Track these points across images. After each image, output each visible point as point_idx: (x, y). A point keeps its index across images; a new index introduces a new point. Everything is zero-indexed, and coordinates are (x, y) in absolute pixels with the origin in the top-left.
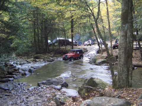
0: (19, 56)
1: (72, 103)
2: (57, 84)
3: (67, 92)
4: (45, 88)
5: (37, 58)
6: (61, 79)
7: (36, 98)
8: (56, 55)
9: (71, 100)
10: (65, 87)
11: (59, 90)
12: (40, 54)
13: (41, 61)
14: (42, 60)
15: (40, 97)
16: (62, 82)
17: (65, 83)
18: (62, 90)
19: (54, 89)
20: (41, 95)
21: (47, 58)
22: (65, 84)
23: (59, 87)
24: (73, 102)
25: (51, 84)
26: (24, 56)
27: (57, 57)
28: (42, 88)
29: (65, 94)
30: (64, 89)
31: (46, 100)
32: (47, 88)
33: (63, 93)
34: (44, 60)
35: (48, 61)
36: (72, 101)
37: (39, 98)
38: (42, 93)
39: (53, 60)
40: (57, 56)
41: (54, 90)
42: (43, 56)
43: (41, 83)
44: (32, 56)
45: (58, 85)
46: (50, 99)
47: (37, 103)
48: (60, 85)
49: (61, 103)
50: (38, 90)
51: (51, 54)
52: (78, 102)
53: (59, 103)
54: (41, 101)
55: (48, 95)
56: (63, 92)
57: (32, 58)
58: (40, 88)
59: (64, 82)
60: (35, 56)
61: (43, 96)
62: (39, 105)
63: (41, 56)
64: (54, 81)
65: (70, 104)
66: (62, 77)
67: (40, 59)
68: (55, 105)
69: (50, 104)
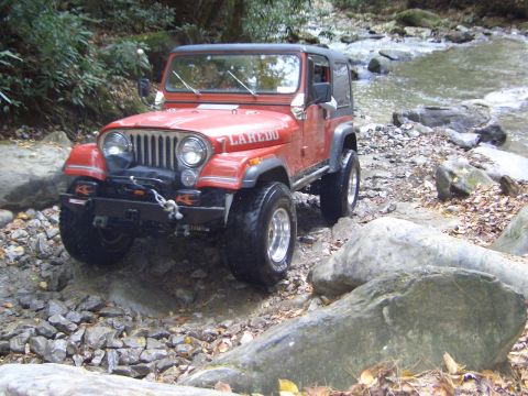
0: (343, 8)
1: (496, 197)
2: (466, 124)
3: (492, 159)
4: (417, 134)
5: (409, 21)
6: (482, 112)
7: (376, 162)
8: (484, 19)
9: (496, 188)
10: (494, 143)
11: (467, 149)
12: (425, 7)
13: (424, 34)
14: (427, 32)
15: (392, 162)
16: (483, 120)
17: (497, 128)
18: (476, 150)
19: (449, 142)
20: (395, 156)
21: (446, 25)
22: (494, 132)
23: (469, 138)
24: (500, 194)
25: (440, 124)
26: (363, 12)
27: (486, 27)
28: (405, 132)
29: (484, 165)
30: (485, 149)
31: (408, 174)
32: (426, 134)
33: (477, 163)
34: (435, 32)
35: (448, 38)
36: (500, 190)
37: (386, 164)
38: (399, 151)
39: (468, 38)
40: (490, 22)
41: (447, 147)
42: (435, 19)
43: (404, 115)
44: (391, 12)
45: (467, 131)
46: (422, 175)
47: (375, 177)
48: (476, 132)
49: (454, 188)
50: (390, 137)
51: (467, 14)
52: (519, 197)
53: (448, 189)
54: (389, 175)
55: (420, 160)
56: (478, 156)
57: (390, 20)
58: (398, 130)
59: (491, 123)
60: (405, 13)
61: (403, 159)
62: (378, 186)
63: (425, 16)
64: (455, 116)
65: (487, 201)
66: (488, 104)
67: (419, 29)
68: (436, 194)
69: (418, 191)
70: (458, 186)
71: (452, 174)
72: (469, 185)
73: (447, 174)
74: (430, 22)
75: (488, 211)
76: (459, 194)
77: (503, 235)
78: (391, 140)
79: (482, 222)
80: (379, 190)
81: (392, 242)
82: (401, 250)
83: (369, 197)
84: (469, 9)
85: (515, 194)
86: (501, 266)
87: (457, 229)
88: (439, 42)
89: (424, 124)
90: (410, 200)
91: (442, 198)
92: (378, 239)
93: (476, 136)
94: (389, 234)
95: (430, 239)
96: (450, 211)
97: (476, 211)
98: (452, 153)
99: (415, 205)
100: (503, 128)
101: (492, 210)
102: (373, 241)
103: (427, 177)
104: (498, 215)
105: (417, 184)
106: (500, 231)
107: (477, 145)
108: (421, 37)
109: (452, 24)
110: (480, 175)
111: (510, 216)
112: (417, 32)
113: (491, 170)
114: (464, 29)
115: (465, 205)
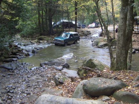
0: (23, 37)
1: (71, 83)
2: (59, 64)
3: (67, 72)
4: (47, 68)
5: (41, 39)
6: (63, 60)
7: (37, 77)
9: (70, 80)
10: (66, 68)
11: (60, 70)
12: (44, 35)
13: (45, 42)
14: (46, 41)
15: (42, 77)
16: (63, 63)
17: (67, 64)
18: (63, 71)
19: (55, 69)
20: (42, 75)
21: (50, 39)
22: (66, 65)
23: (60, 67)
24: (71, 82)
25: (52, 65)
26: (28, 38)
28: (44, 68)
29: (65, 74)
30: (65, 70)
31: (46, 80)
32: (49, 68)
33: (64, 74)
34: (48, 41)
35: (51, 43)
37: (40, 78)
38: (43, 73)
41: (55, 71)
42: (47, 38)
43: (43, 64)
44: (36, 37)
46: (50, 79)
47: (38, 82)
48: (62, 66)
49: (59, 82)
52: (76, 82)
54: (41, 80)
55: (49, 75)
57: (36, 39)
58: (42, 68)
59: (65, 63)
60: (39, 37)
61: (44, 76)
62: (39, 84)
63: (45, 38)
64: (56, 62)
65: (68, 84)
66: (64, 58)
68: (55, 84)
69: (50, 84)
70: (61, 81)
71: (59, 79)
72: (63, 81)
73: (57, 79)
74: (46, 39)
75: (69, 87)
76: (61, 83)
77: (74, 92)
78: (41, 71)
79: (68, 90)
80: (39, 85)
81: (47, 101)
82: (50, 103)
83: (37, 87)
84: (55, 35)
87: (62, 93)
88: (49, 44)
89: (48, 65)
90: (48, 87)
91: (57, 85)
92: (43, 101)
93: (62, 67)
94: (46, 99)
95: (57, 99)
96: (60, 88)
97: (66, 87)
98: (57, 72)
99: (50, 88)
100: (68, 64)
101: (70, 86)
102: (42, 102)
103: (52, 80)
104: (72, 87)
105: (49, 82)
106: (73, 91)
107: (62, 69)
108: (44, 43)
109: (52, 39)
110: (65, 77)
111: (75, 87)
112: (43, 42)
113: (67, 75)
115: (63, 86)
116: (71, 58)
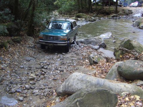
0: (61, 14)
1: (105, 63)
2: (96, 43)
3: (103, 52)
4: (83, 47)
5: (79, 17)
6: (100, 40)
7: (72, 55)
8: (98, 15)
9: (105, 60)
10: (103, 48)
11: (96, 50)
12: (83, 13)
13: (83, 20)
14: (84, 19)
15: (77, 55)
16: (100, 42)
17: (104, 44)
18: (99, 50)
19: (91, 48)
20: (77, 53)
21: (89, 17)
22: (103, 45)
24: (106, 62)
25: (89, 44)
26: (66, 14)
27: (99, 17)
28: (80, 47)
29: (101, 54)
30: (101, 50)
31: (81, 58)
32: (85, 47)
33: (99, 54)
34: (86, 19)
35: (89, 21)
36: (106, 61)
37: (75, 56)
38: (78, 52)
39: (94, 20)
41: (91, 50)
42: (86, 16)
43: (79, 42)
44: (74, 14)
45: (96, 45)
46: (85, 58)
47: (72, 60)
48: (98, 45)
49: (94, 62)
50: (76, 48)
51: (94, 14)
52: (111, 63)
53: (92, 62)
54: (76, 59)
55: (84, 54)
56: (99, 52)
57: (74, 16)
58: (78, 46)
59: (102, 42)
60: (77, 14)
61: (80, 54)
62: (73, 62)
63: (83, 15)
64: (93, 41)
65: (103, 64)
66: (101, 38)
67: (82, 19)
68: (89, 63)
69: (84, 63)
70: (95, 61)
72: (98, 60)
73: (92, 58)
74: (84, 16)
75: (103, 67)
76: (96, 63)
77: (108, 74)
78: (76, 49)
79: (102, 70)
80: (73, 63)
81: (78, 80)
82: (81, 82)
83: (71, 65)
84: (94, 13)
85: (111, 62)
86: (109, 84)
87: (96, 73)
88: (87, 22)
89: (84, 44)
90: (82, 65)
91: (91, 64)
92: (74, 79)
93: (98, 46)
94: (77, 78)
95: (89, 78)
96: (93, 68)
97: (100, 67)
98: (93, 51)
99: (84, 67)
100: (105, 44)
101: (104, 67)
102: (73, 80)
103: (87, 58)
104: (106, 68)
105: (84, 61)
106: (107, 72)
107: (99, 49)
108: (82, 21)
109: (90, 17)
110: (100, 57)
111: (109, 68)
112: (81, 19)
113: (103, 55)
114: (93, 18)
115: (97, 66)
116: (109, 37)
